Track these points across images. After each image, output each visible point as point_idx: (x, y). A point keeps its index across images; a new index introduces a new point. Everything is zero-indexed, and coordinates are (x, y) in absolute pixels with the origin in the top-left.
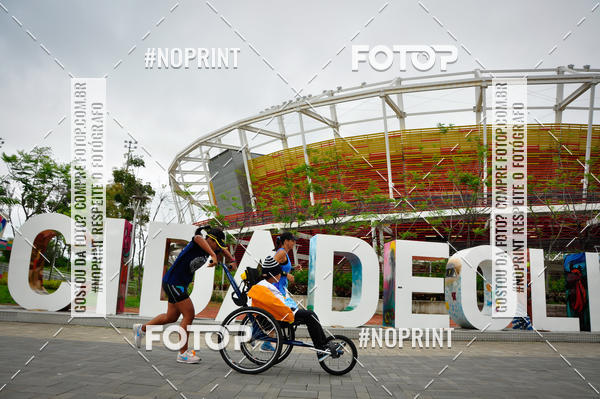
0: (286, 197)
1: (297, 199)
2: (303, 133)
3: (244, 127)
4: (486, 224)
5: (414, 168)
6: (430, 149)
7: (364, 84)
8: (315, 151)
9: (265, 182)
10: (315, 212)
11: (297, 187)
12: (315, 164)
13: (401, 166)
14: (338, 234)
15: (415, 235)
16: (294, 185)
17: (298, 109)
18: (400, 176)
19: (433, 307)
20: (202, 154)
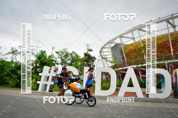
0: (136, 57)
1: (140, 57)
2: (140, 36)
3: (121, 37)
7: (159, 18)
8: (145, 42)
9: (129, 53)
11: (140, 54)
12: (145, 46)
16: (139, 53)
17: (138, 29)
20: (109, 46)
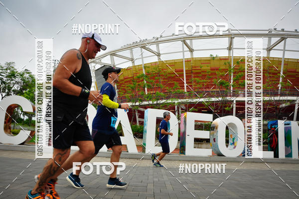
0: (133, 89)
1: (139, 91)
3: (113, 54)
4: (232, 105)
5: (198, 77)
6: (206, 68)
7: (173, 34)
8: (148, 67)
9: (123, 82)
10: (148, 97)
11: (139, 85)
12: (148, 74)
13: (191, 76)
14: (159, 109)
15: (196, 110)
16: (137, 84)
17: (140, 46)
18: (190, 81)
19: (204, 145)
